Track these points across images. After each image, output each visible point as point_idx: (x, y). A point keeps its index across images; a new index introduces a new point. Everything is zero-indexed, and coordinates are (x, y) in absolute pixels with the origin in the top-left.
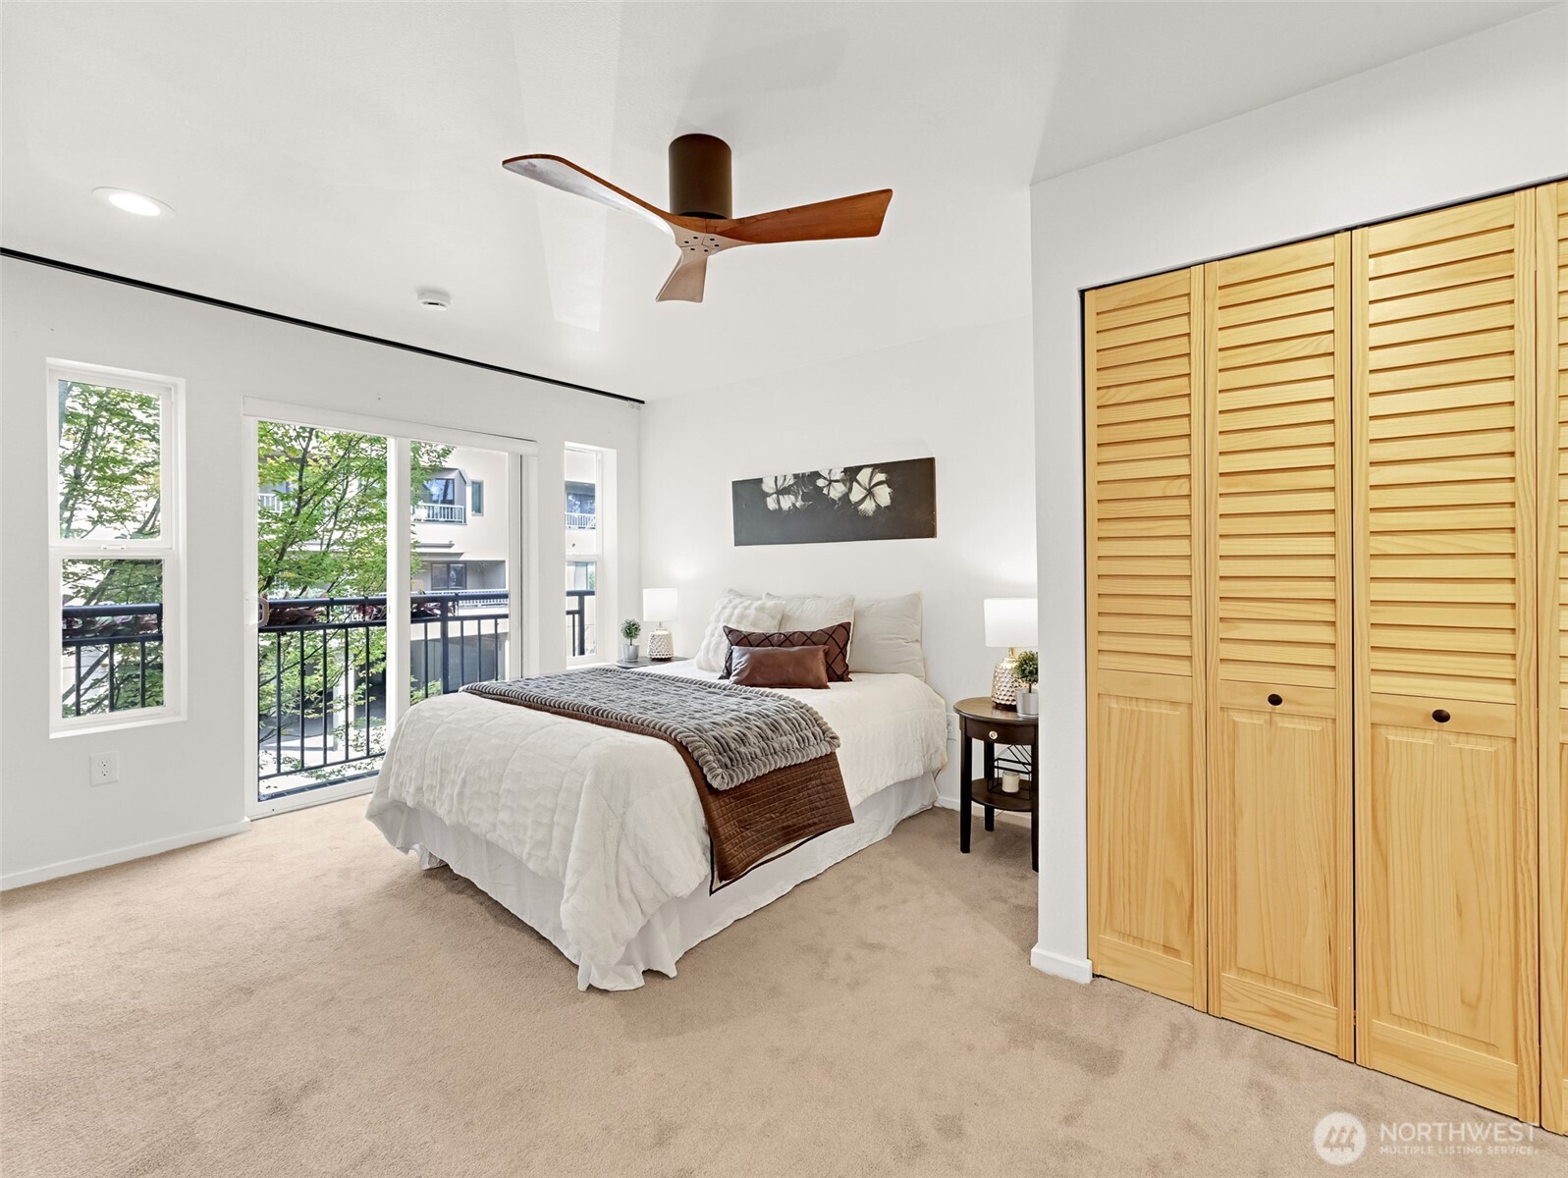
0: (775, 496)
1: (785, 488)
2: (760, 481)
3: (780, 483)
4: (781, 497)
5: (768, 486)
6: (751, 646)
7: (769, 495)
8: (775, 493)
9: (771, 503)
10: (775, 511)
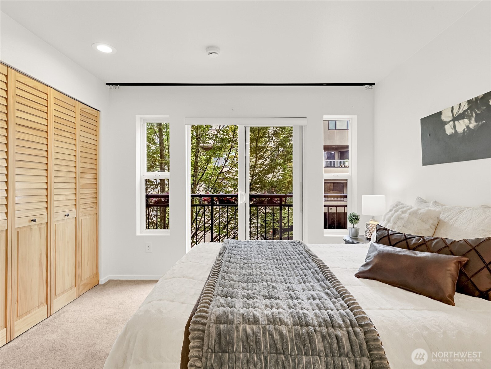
0: (452, 123)
1: (460, 115)
2: (440, 113)
3: (455, 111)
4: (456, 122)
5: (446, 117)
6: (391, 245)
7: (446, 123)
8: (452, 120)
9: (449, 130)
10: (451, 135)
